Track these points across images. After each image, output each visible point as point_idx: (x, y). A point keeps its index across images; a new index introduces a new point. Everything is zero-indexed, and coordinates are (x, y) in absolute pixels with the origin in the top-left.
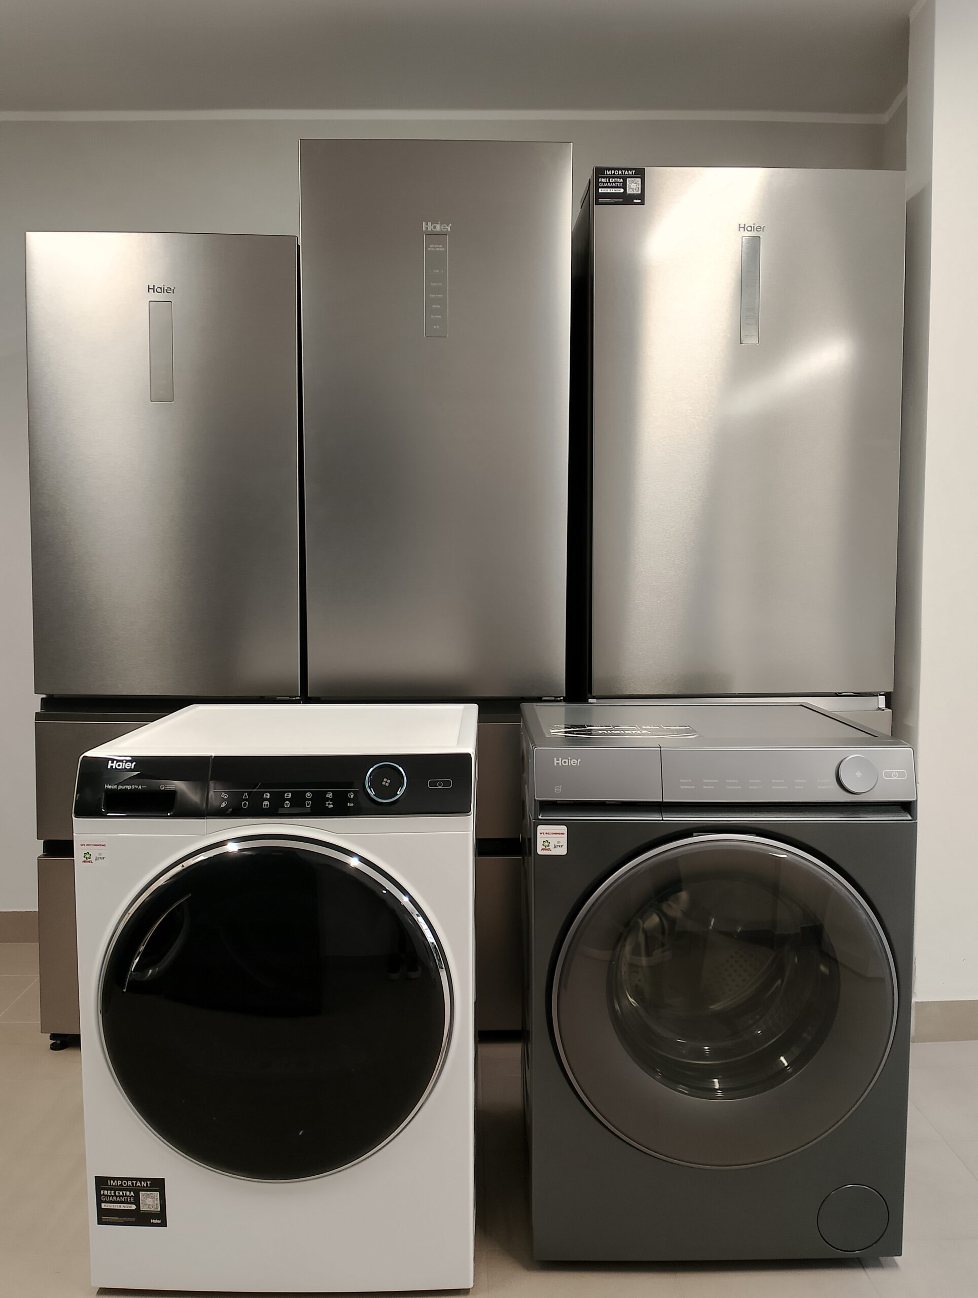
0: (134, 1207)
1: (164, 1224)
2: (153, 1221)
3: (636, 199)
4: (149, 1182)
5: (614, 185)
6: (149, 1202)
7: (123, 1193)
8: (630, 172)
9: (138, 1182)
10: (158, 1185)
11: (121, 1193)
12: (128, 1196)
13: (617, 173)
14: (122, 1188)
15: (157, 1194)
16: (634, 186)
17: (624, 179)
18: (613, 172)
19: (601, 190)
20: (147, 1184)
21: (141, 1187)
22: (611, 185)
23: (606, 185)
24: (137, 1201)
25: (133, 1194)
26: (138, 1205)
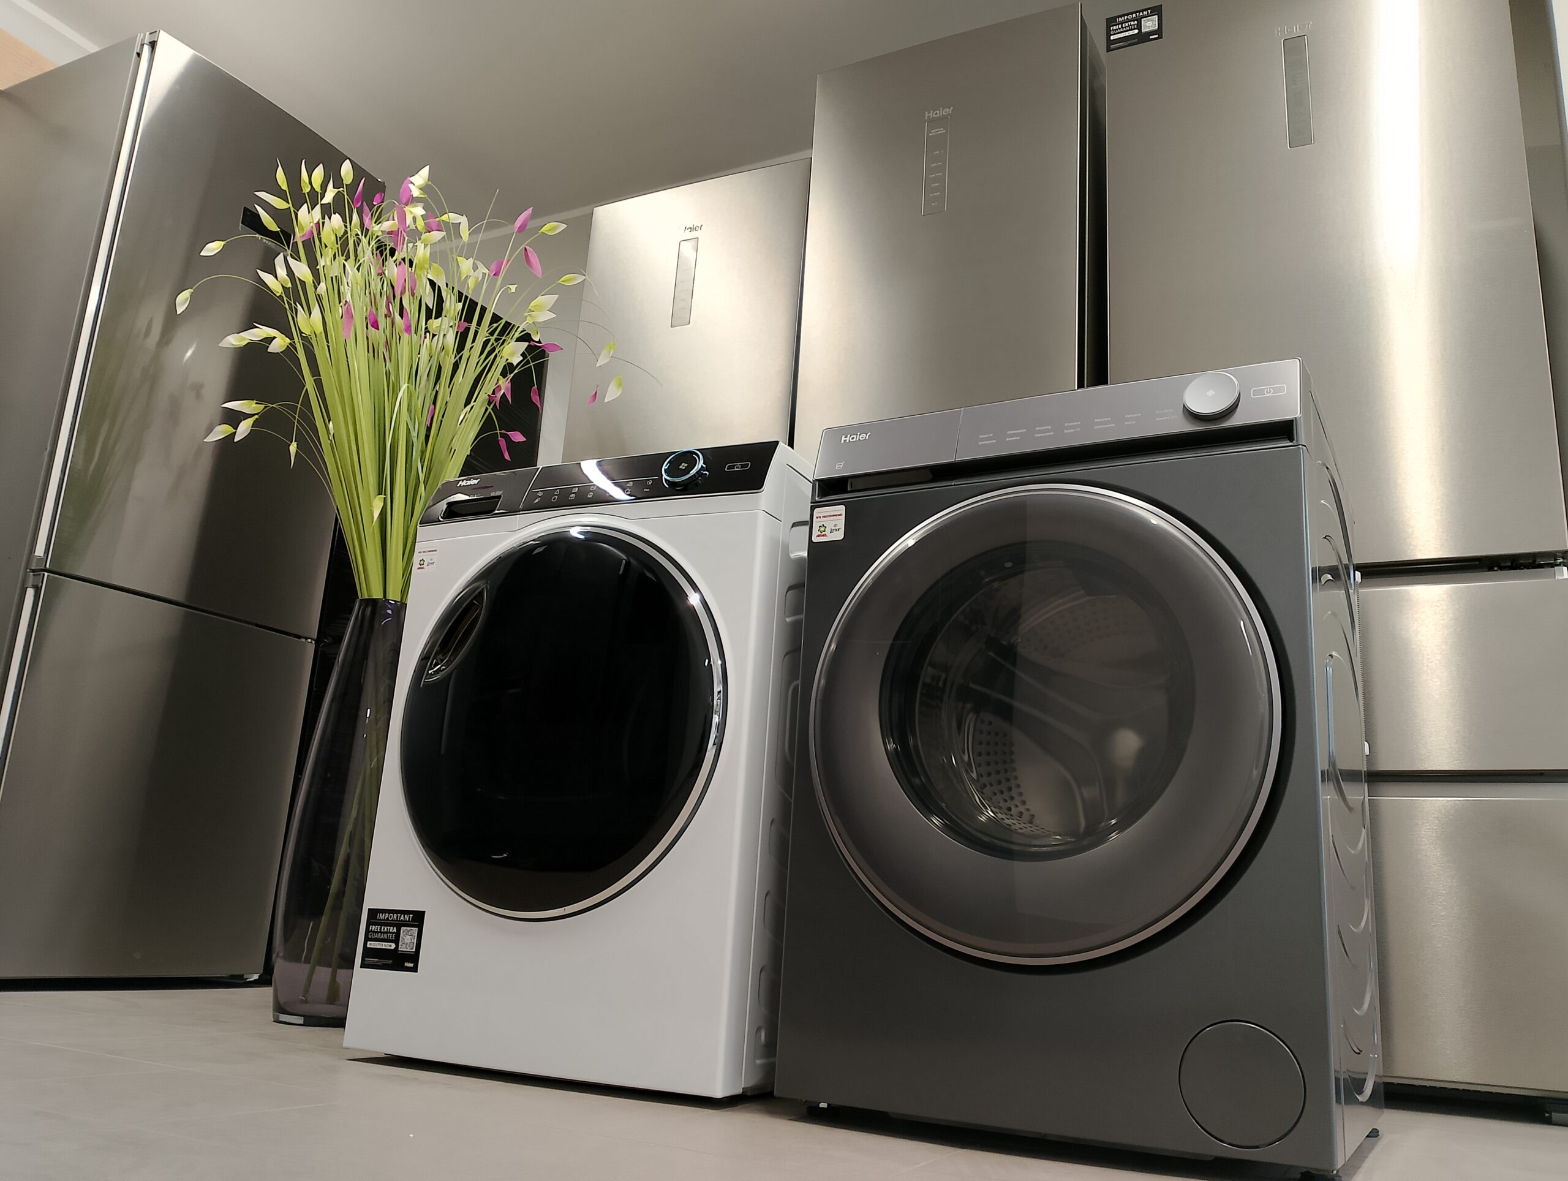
0: (393, 946)
1: (415, 969)
2: (407, 964)
3: (1153, 35)
4: (411, 916)
5: (1128, 28)
6: (408, 940)
7: (387, 929)
8: (1145, 13)
9: (403, 916)
10: (417, 919)
12: (391, 933)
13: (1130, 17)
14: (386, 923)
15: (415, 930)
16: (1150, 24)
17: (1139, 20)
18: (1126, 17)
19: (1112, 38)
20: (409, 917)
21: (404, 921)
22: (1124, 29)
23: (1119, 31)
24: (396, 941)
25: (395, 930)
26: (397, 944)
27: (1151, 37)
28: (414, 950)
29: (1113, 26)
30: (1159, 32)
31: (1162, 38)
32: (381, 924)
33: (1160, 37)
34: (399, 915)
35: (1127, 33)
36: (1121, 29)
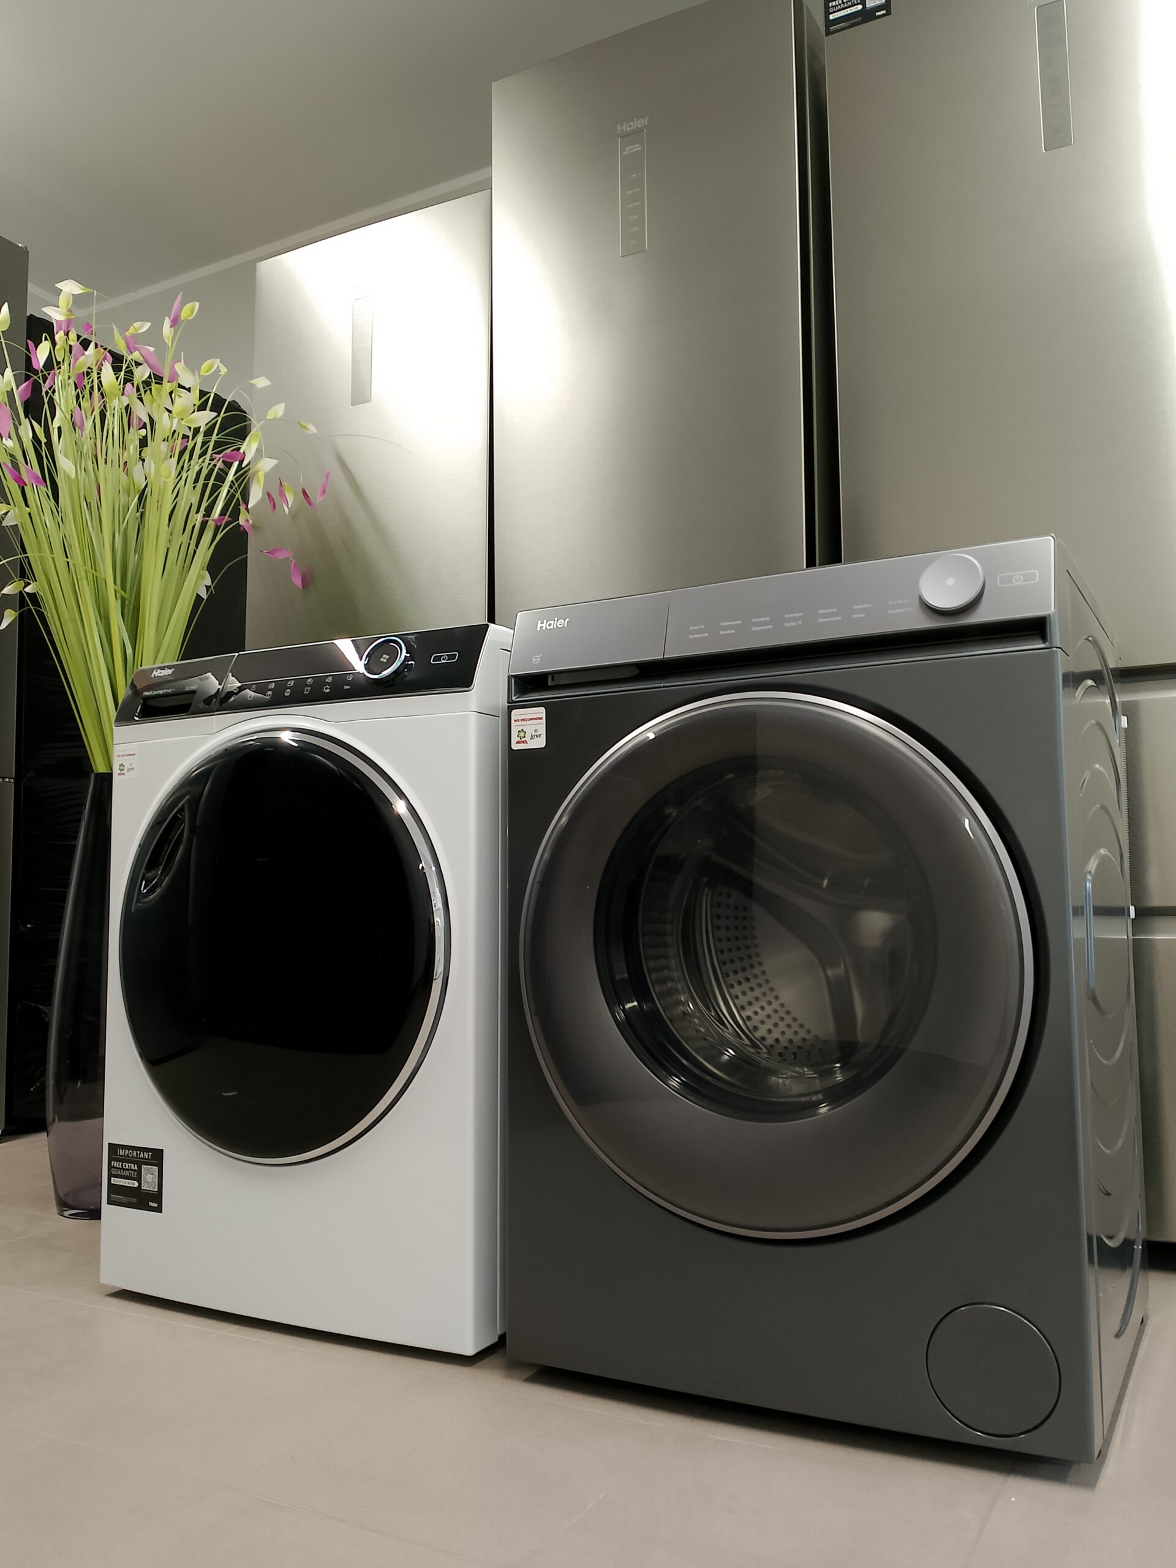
0: (136, 1184)
1: (159, 1210)
2: (151, 1204)
3: (880, 11)
6: (149, 1179)
7: (129, 1166)
10: (156, 1157)
11: (126, 1166)
12: (133, 1170)
14: (128, 1159)
15: (156, 1169)
19: (831, 17)
21: (144, 1159)
26: (140, 1184)
27: (878, 14)
28: (157, 1190)
30: (887, 7)
31: (891, 14)
32: (123, 1161)
33: (889, 13)
34: (138, 1152)
35: (848, 9)
36: (842, 6)
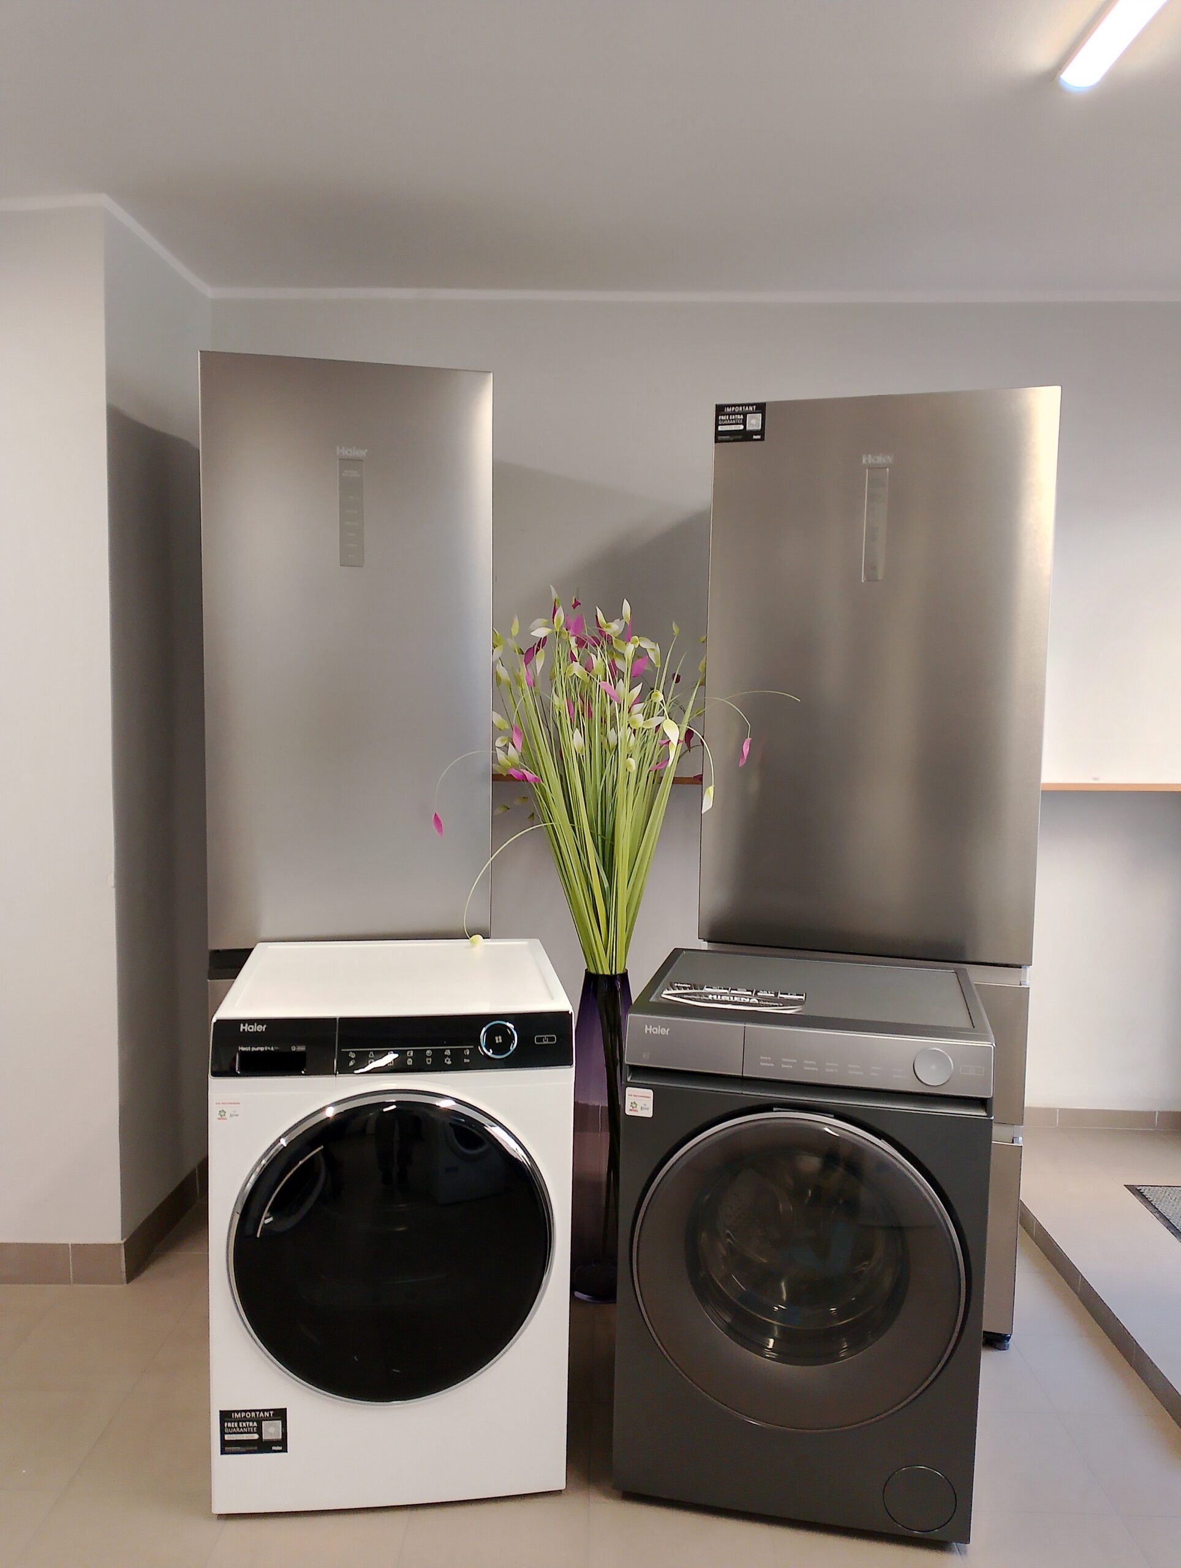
0: (256, 1437)
1: (284, 1452)
2: (274, 1448)
3: (757, 435)
5: (734, 422)
6: (271, 1430)
7: (246, 1425)
8: (751, 408)
9: (261, 1413)
10: (280, 1414)
11: (244, 1425)
12: (251, 1427)
13: (737, 409)
14: (245, 1420)
15: (279, 1423)
16: (754, 422)
17: (745, 415)
18: (733, 408)
19: (720, 428)
20: (270, 1414)
21: (264, 1417)
22: (731, 422)
23: (726, 422)
24: (259, 1431)
25: (255, 1424)
26: (261, 1435)
27: (754, 437)
28: (281, 1437)
29: (721, 415)
30: (761, 432)
31: (764, 440)
32: (238, 1421)
33: (762, 439)
34: (258, 1413)
35: (733, 426)
36: (729, 421)
